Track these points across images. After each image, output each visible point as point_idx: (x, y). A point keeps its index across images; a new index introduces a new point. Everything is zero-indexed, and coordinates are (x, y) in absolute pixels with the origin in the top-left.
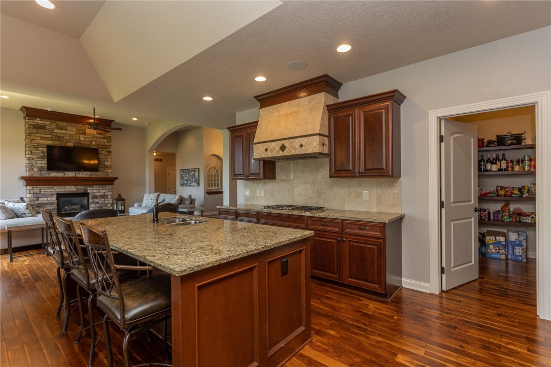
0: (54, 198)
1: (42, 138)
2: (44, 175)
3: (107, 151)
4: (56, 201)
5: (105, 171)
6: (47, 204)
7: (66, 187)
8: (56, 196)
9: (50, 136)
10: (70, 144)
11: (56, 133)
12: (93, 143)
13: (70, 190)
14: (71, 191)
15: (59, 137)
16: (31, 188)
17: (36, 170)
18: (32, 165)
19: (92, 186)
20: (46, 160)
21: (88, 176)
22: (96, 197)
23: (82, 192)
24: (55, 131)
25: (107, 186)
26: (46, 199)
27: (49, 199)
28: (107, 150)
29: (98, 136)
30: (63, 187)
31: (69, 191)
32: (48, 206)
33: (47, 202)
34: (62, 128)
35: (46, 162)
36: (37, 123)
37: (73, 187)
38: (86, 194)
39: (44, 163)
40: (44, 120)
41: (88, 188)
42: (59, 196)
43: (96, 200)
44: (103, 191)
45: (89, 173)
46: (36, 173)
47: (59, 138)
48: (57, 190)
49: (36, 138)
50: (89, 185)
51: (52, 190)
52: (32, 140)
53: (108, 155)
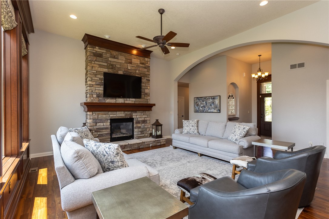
0: (108, 124)
1: (100, 66)
2: (101, 102)
3: (147, 79)
4: (110, 126)
5: (145, 98)
6: (103, 129)
7: (118, 113)
8: (109, 121)
9: (106, 64)
10: (120, 72)
11: (110, 61)
12: (137, 71)
13: (120, 115)
14: (121, 116)
15: (112, 65)
16: (91, 113)
17: (95, 96)
18: (92, 91)
19: (135, 111)
20: (103, 87)
21: (133, 102)
22: (138, 122)
23: (129, 117)
24: (110, 59)
25: (147, 112)
26: (102, 124)
27: (104, 124)
28: (147, 78)
29: (141, 65)
30: (115, 113)
31: (119, 117)
32: (104, 131)
33: (103, 127)
34: (114, 57)
35: (103, 89)
36: (96, 51)
37: (122, 112)
38: (131, 120)
39: (100, 90)
40: (101, 48)
41: (133, 114)
42: (113, 121)
43: (139, 125)
44: (144, 116)
45: (134, 100)
46: (96, 101)
47: (112, 66)
48: (111, 116)
49: (95, 65)
50: (134, 111)
51: (107, 116)
52: (92, 67)
53: (147, 83)
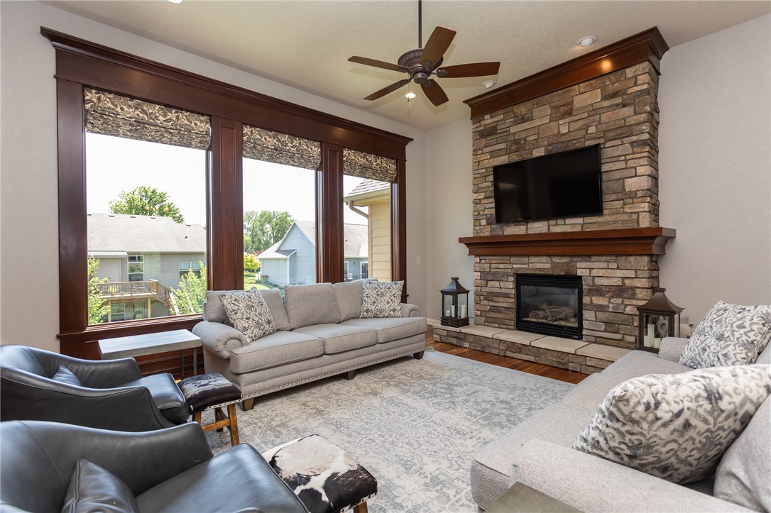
0: (509, 286)
1: (494, 154)
2: (495, 233)
3: (632, 143)
4: (513, 292)
5: (627, 210)
6: (499, 295)
7: (532, 259)
8: (512, 279)
9: (503, 146)
10: (539, 152)
11: (514, 134)
12: (592, 130)
13: (539, 266)
14: (540, 269)
15: (517, 142)
16: (478, 259)
17: (484, 222)
18: (479, 214)
19: (587, 256)
20: (492, 200)
21: (578, 229)
22: (598, 291)
23: (562, 273)
24: (512, 130)
25: (632, 258)
26: (497, 284)
27: (502, 284)
28: (635, 138)
29: (606, 104)
30: (525, 259)
31: (536, 269)
32: (500, 299)
33: (499, 291)
34: (523, 118)
35: (493, 205)
36: (485, 125)
37: (544, 259)
38: (573, 281)
39: (490, 208)
40: (494, 114)
41: (579, 265)
42: (522, 279)
43: (598, 300)
44: (620, 273)
45: (580, 220)
46: (486, 232)
47: (518, 144)
48: (514, 266)
49: (483, 157)
50: (579, 256)
51: (508, 266)
52: (479, 162)
53: (636, 156)
